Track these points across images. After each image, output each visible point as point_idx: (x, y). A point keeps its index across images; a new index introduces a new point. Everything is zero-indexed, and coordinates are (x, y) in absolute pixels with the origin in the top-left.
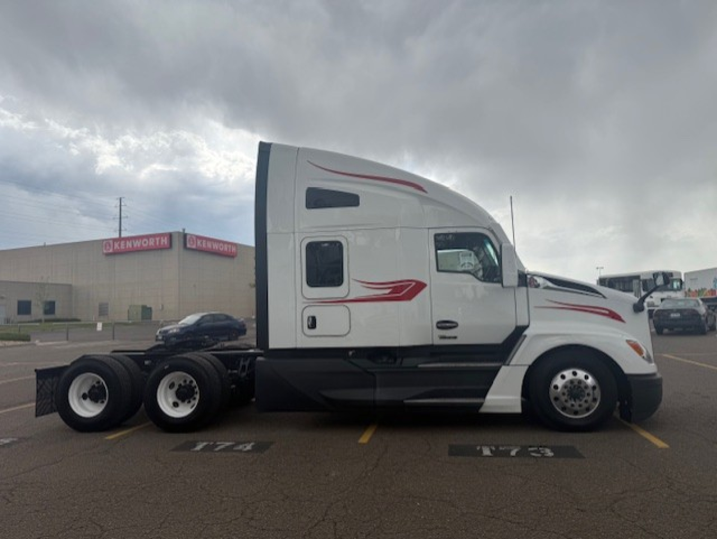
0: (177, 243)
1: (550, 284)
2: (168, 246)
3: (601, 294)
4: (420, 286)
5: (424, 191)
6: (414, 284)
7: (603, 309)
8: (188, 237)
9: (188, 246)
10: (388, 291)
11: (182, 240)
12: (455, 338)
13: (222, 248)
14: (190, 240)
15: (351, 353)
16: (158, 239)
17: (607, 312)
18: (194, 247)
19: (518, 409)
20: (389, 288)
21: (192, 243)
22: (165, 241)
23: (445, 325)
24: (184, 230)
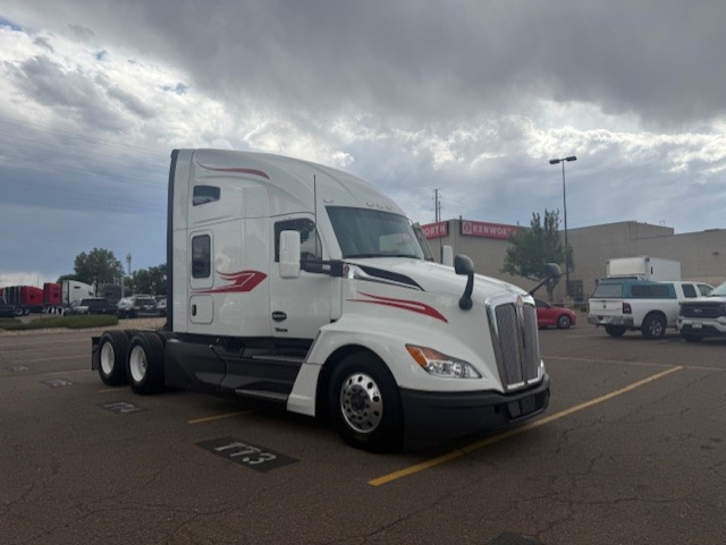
0: (454, 231)
1: (363, 274)
2: (446, 233)
3: (418, 286)
4: (260, 277)
5: (267, 177)
6: (254, 274)
7: (419, 304)
8: (464, 224)
9: (464, 232)
10: (233, 282)
11: (458, 227)
12: (286, 330)
13: (501, 233)
14: (465, 227)
15: (218, 340)
16: (437, 228)
17: (423, 308)
18: (470, 233)
19: (312, 412)
20: (235, 279)
21: (467, 229)
22: (443, 229)
23: (279, 316)
24: (461, 217)
